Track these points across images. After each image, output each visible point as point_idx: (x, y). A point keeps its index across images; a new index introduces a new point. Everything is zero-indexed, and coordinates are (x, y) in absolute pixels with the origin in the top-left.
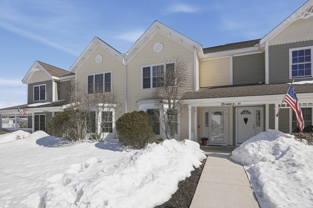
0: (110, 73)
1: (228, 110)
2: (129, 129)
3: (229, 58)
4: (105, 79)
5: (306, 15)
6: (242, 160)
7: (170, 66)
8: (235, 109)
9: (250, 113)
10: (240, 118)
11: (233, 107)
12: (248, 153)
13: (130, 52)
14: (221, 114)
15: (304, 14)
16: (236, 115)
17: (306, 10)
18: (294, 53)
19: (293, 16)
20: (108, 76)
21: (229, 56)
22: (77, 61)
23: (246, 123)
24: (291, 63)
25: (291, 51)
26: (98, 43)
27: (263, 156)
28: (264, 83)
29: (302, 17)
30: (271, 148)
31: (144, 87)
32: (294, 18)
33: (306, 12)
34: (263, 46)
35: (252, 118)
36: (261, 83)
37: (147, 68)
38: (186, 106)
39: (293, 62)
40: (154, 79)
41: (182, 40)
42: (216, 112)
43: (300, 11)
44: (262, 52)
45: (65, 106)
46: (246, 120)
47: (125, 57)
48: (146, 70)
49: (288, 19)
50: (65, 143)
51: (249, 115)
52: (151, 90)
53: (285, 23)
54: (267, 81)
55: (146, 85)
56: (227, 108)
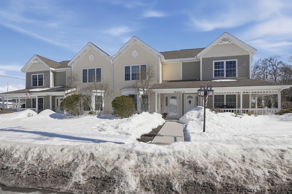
0: (100, 69)
1: (179, 96)
2: (121, 106)
3: (180, 63)
4: (97, 73)
5: (221, 42)
7: (144, 67)
8: (184, 95)
9: (192, 97)
10: (187, 101)
11: (183, 94)
12: (186, 118)
13: (116, 55)
14: (175, 98)
15: (220, 42)
16: (184, 99)
17: (221, 40)
18: (216, 63)
19: (215, 42)
20: (99, 70)
21: (180, 62)
22: (74, 58)
23: (190, 104)
24: (214, 69)
25: (214, 62)
26: (91, 46)
27: (192, 119)
28: (199, 80)
29: (219, 43)
30: (197, 115)
31: (126, 80)
32: (215, 43)
33: (221, 41)
35: (193, 101)
37: (127, 67)
38: (154, 93)
39: (215, 69)
40: (133, 74)
41: (151, 51)
42: (172, 97)
43: (218, 41)
44: (199, 61)
45: (66, 91)
46: (190, 102)
47: (112, 58)
48: (127, 68)
49: (212, 44)
50: (71, 117)
51: (192, 99)
52: (131, 82)
53: (210, 46)
54: (201, 79)
55: (127, 77)
56: (179, 95)
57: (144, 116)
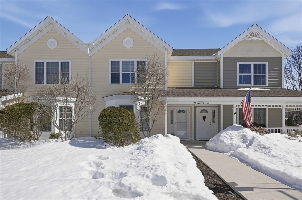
0: (68, 62)
1: (190, 109)
3: (191, 63)
4: (62, 69)
5: (249, 37)
6: (219, 149)
7: (141, 64)
8: (196, 108)
9: (207, 112)
10: (200, 116)
11: (195, 106)
12: (225, 143)
13: (96, 42)
14: (184, 112)
15: (248, 37)
16: (197, 113)
17: (249, 34)
18: (241, 65)
19: (241, 36)
20: (65, 65)
21: (191, 61)
22: (20, 42)
23: (204, 121)
24: (238, 74)
25: (239, 63)
26: (52, 24)
28: (219, 87)
29: (247, 39)
30: (240, 138)
31: (112, 82)
32: (241, 38)
33: (249, 36)
34: (220, 56)
35: (209, 116)
36: (216, 87)
37: (115, 62)
39: (240, 73)
40: (124, 75)
41: (153, 40)
42: (180, 111)
43: (245, 34)
44: (216, 61)
45: (5, 97)
46: (204, 118)
47: (90, 46)
48: (115, 65)
49: (238, 38)
51: (207, 113)
52: (121, 86)
53: (236, 40)
54: (222, 86)
55: (115, 79)
56: (189, 107)
57: (163, 141)
